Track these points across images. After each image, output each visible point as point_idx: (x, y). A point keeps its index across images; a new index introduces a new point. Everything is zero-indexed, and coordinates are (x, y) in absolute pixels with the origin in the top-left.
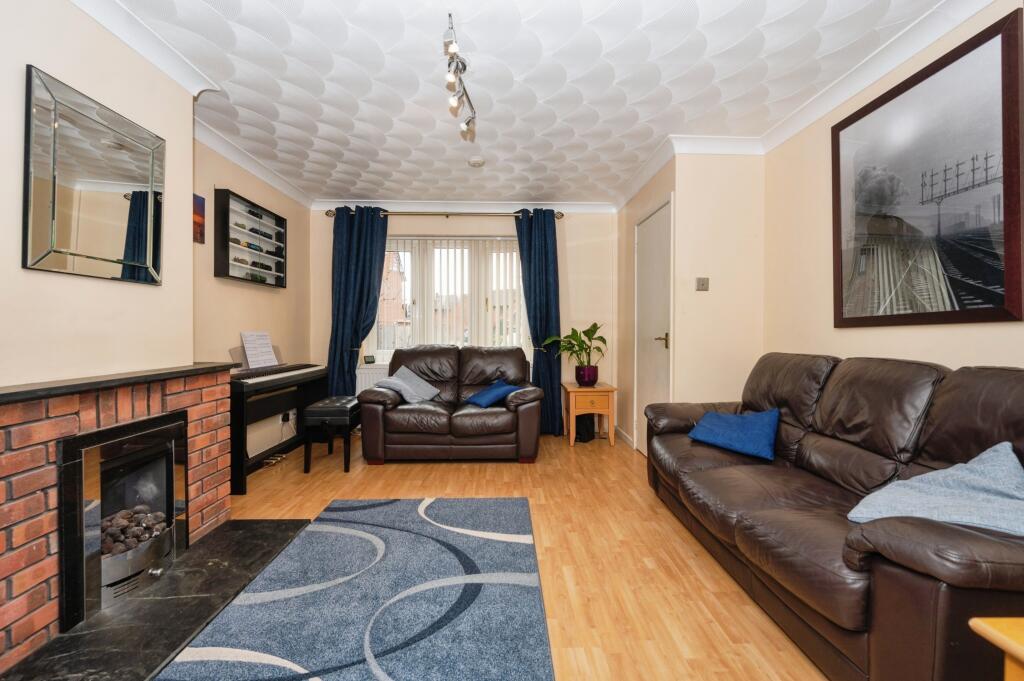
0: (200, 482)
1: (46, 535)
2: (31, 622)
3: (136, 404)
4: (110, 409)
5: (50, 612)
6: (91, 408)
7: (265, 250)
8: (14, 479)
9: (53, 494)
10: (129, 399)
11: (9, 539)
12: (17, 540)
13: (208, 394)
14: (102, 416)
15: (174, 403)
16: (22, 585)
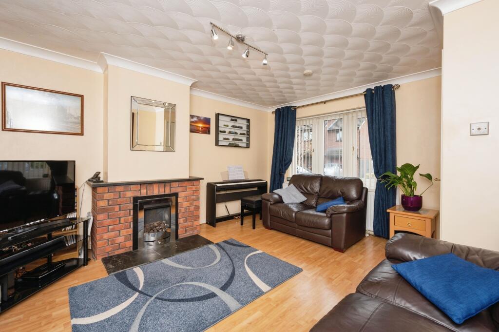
0: (185, 218)
1: (130, 222)
2: (125, 244)
3: (160, 189)
4: (151, 190)
5: (130, 244)
6: (145, 189)
7: (239, 133)
8: (121, 206)
9: (132, 211)
10: (158, 188)
11: (120, 221)
12: (122, 222)
13: (189, 189)
14: (148, 192)
15: (173, 191)
16: (123, 234)
